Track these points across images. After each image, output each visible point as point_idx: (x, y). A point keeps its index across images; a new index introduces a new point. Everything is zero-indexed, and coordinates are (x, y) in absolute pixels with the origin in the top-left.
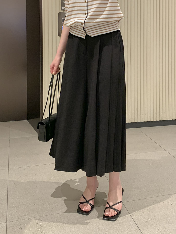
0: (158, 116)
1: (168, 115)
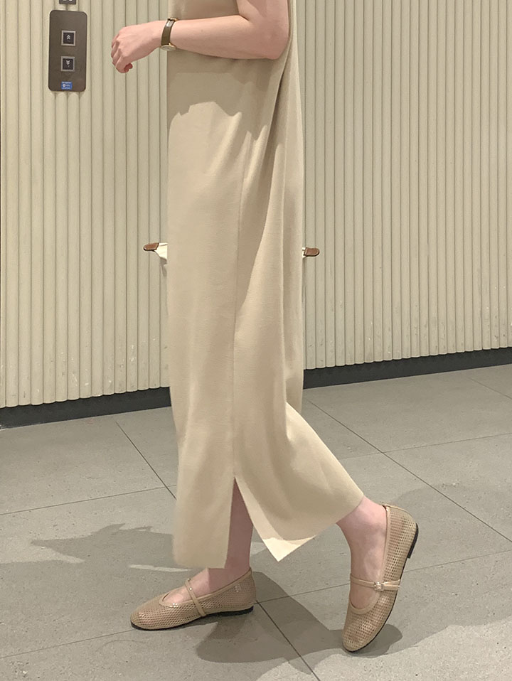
0: (360, 350)
1: (388, 342)
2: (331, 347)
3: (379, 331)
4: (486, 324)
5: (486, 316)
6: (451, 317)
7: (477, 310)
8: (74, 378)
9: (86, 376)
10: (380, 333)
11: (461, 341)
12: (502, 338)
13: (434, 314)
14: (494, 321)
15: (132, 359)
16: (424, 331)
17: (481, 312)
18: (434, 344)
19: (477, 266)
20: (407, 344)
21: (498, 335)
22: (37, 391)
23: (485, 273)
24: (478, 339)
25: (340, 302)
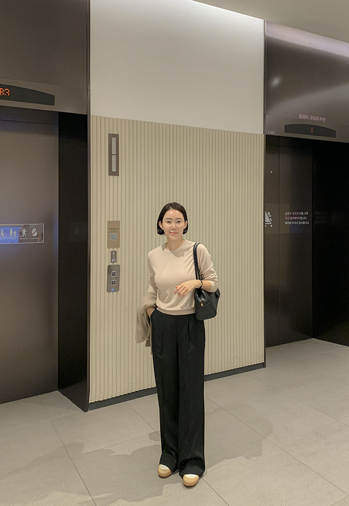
4: (252, 356)
5: (252, 353)
7: (249, 352)
8: (115, 389)
9: (119, 388)
10: (217, 363)
11: (244, 362)
12: (258, 360)
13: (235, 354)
14: (255, 355)
15: (134, 381)
19: (249, 336)
20: (226, 366)
23: (252, 339)
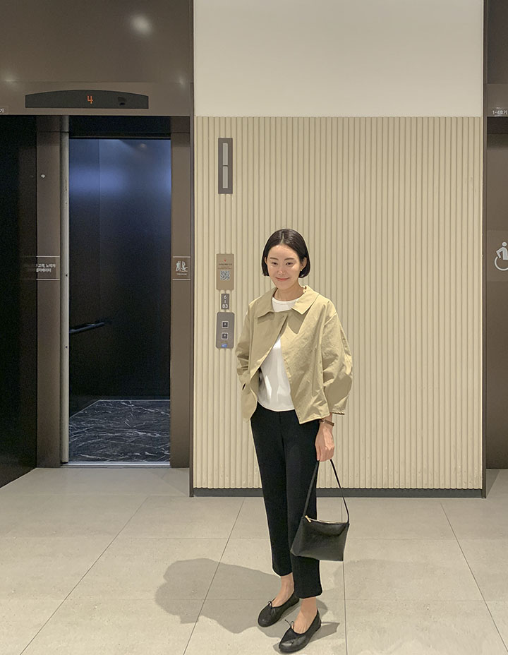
0: (379, 481)
1: (396, 479)
2: (362, 478)
3: (391, 473)
4: (458, 475)
5: (459, 470)
6: (436, 469)
7: (453, 467)
8: (227, 478)
9: (232, 479)
10: (392, 474)
11: (442, 482)
12: (469, 483)
14: (464, 474)
16: (419, 475)
17: (456, 469)
18: (425, 482)
19: (453, 443)
21: (466, 481)
22: (210, 482)
23: (459, 448)
24: (453, 482)
25: (368, 456)
